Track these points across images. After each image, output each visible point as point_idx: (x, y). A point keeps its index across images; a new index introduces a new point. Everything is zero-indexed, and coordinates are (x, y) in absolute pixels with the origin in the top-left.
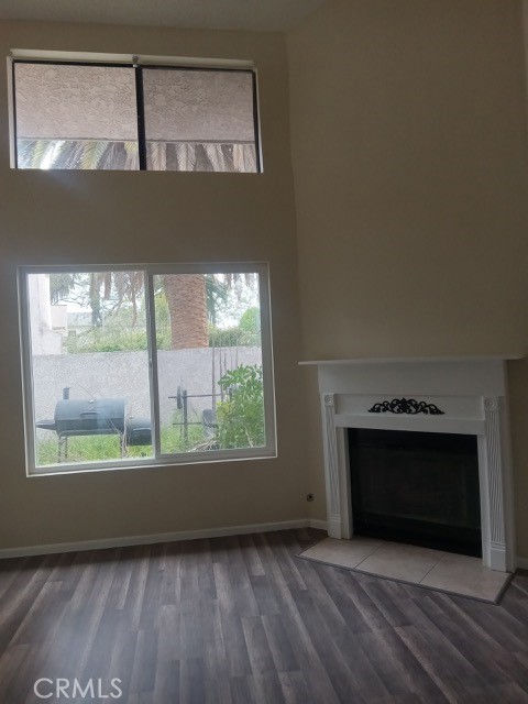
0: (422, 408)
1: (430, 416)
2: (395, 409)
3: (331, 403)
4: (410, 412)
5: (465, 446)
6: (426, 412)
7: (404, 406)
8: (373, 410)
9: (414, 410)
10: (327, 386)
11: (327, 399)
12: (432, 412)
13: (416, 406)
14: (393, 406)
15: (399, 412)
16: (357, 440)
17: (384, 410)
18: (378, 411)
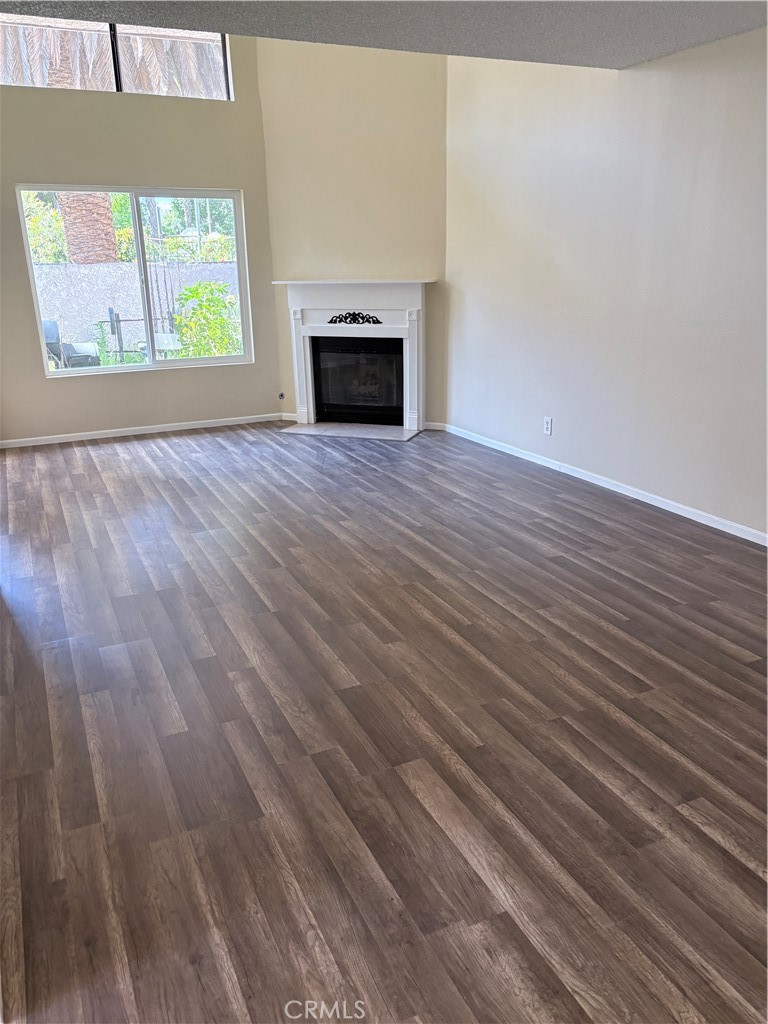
0: (367, 319)
1: (372, 325)
2: (348, 321)
3: (299, 316)
4: (359, 323)
5: (394, 347)
6: (369, 322)
7: (354, 318)
8: (331, 322)
9: (361, 321)
10: (294, 303)
11: (295, 313)
12: (374, 322)
13: (363, 318)
14: (346, 318)
15: (350, 322)
16: (319, 345)
17: (340, 322)
18: (335, 322)
